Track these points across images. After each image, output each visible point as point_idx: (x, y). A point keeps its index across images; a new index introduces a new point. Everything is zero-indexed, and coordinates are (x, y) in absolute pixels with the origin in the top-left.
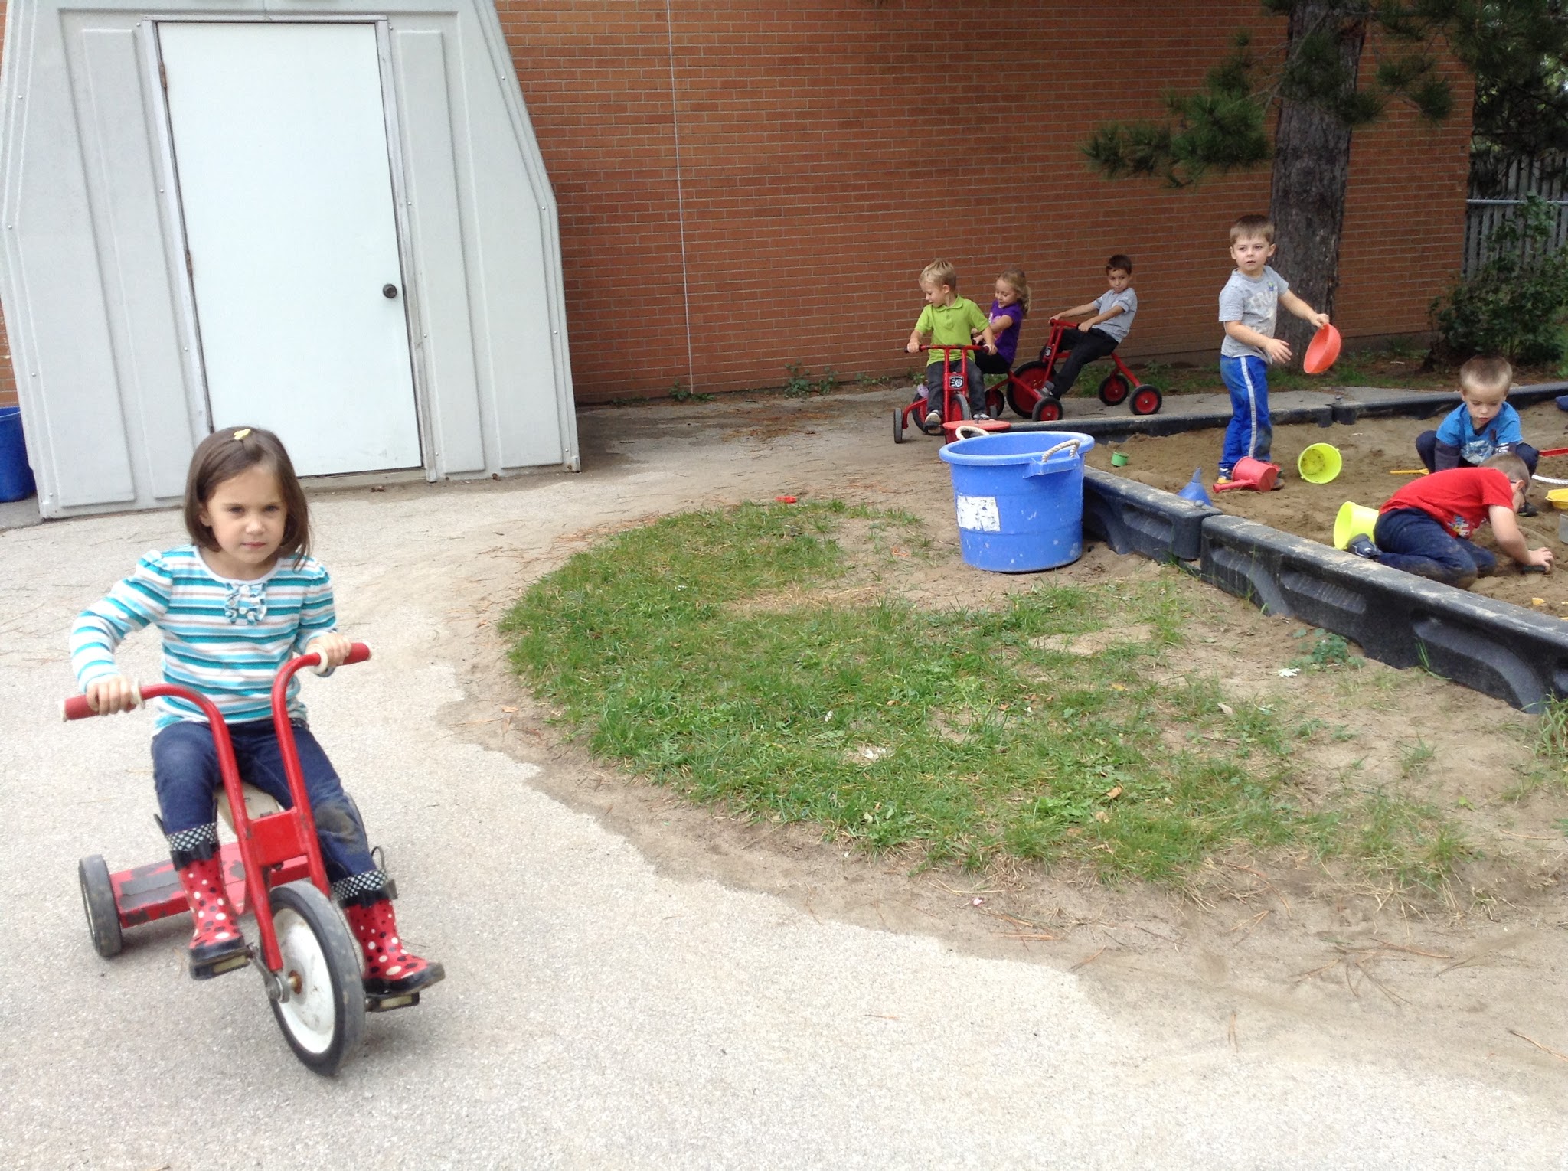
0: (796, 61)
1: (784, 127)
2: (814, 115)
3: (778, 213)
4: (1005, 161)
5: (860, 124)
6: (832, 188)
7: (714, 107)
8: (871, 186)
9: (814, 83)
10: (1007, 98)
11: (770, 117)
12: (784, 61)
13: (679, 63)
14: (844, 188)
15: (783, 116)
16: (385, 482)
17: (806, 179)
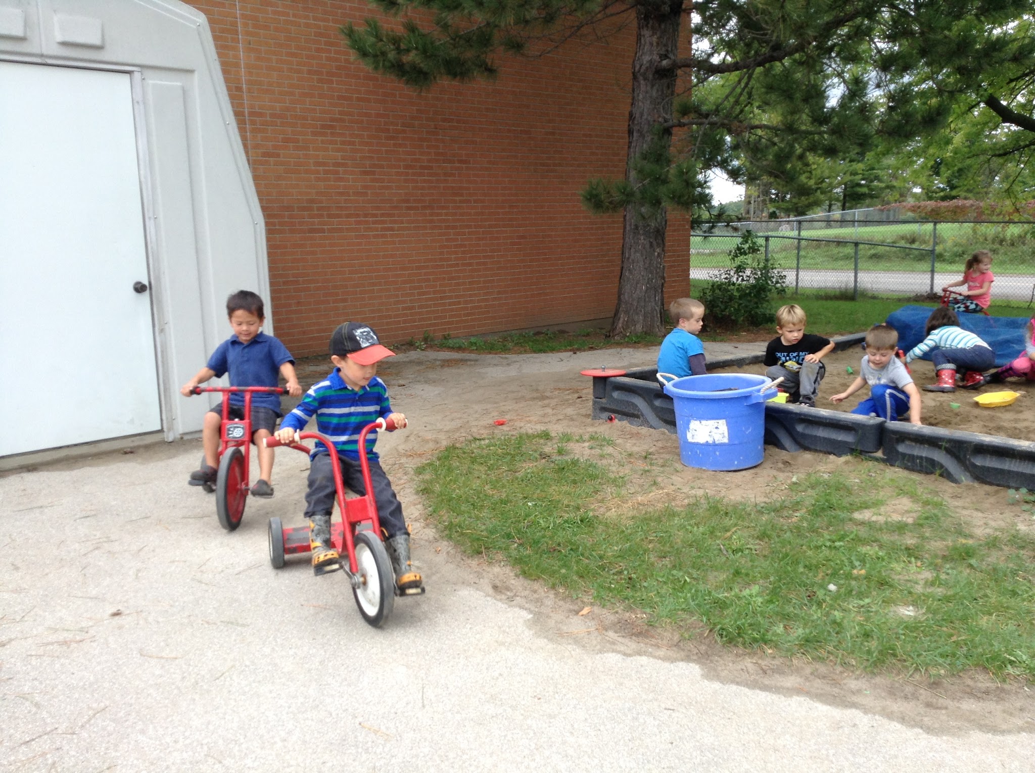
0: (331, 127)
1: (326, 172)
2: (343, 165)
3: (323, 231)
4: (461, 202)
5: (373, 173)
6: (358, 215)
7: (278, 155)
8: (382, 215)
9: (343, 143)
10: (460, 161)
11: (318, 164)
12: (323, 127)
13: (253, 123)
14: (366, 215)
15: (324, 164)
16: (132, 445)
17: (341, 208)
